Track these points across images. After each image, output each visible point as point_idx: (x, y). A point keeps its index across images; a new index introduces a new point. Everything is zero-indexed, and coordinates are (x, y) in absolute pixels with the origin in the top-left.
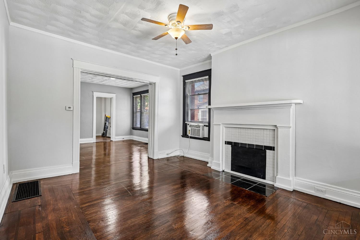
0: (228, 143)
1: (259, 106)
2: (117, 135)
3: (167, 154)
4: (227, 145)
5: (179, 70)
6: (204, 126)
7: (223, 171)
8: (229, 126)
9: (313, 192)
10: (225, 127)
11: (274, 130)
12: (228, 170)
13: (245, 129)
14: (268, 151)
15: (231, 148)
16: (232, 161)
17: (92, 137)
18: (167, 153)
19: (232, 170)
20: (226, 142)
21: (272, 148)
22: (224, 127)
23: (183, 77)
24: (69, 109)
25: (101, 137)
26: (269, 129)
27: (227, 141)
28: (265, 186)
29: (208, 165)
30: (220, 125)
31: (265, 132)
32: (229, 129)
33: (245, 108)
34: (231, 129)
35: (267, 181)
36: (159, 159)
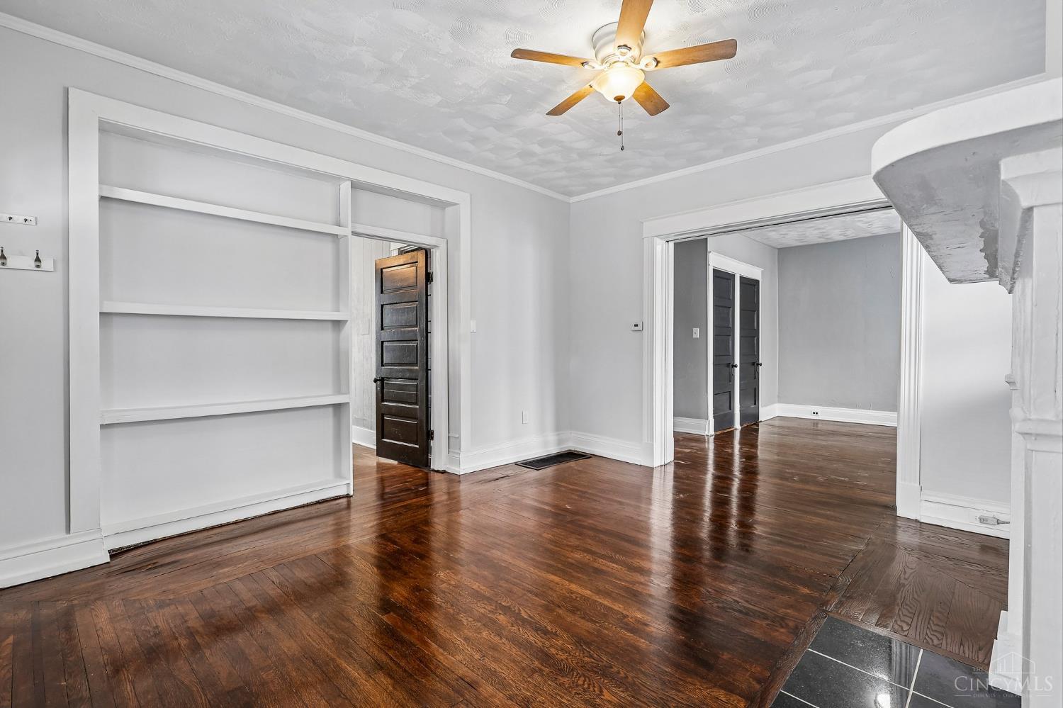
3: (982, 520)
18: (985, 514)
24: (637, 327)
36: (922, 521)
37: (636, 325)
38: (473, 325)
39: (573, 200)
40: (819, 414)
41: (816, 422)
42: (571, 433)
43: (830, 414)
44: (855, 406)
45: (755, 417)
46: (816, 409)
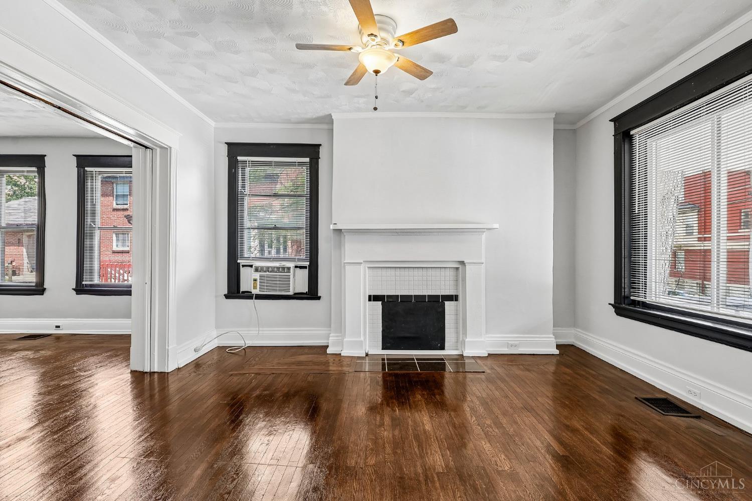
0: (374, 298)
1: (438, 230)
3: (197, 351)
4: (372, 302)
5: (213, 124)
6: (296, 267)
7: (367, 355)
8: (376, 266)
9: (507, 349)
10: (369, 267)
11: (457, 269)
12: (377, 349)
13: (408, 269)
14: (448, 304)
15: (381, 306)
16: (383, 331)
18: (195, 347)
19: (384, 347)
20: (370, 296)
21: (453, 298)
22: (367, 268)
23: (227, 146)
26: (450, 268)
27: (372, 294)
28: (442, 359)
29: (329, 351)
30: (361, 263)
31: (443, 271)
32: (375, 270)
33: (413, 232)
34: (379, 270)
35: (449, 351)
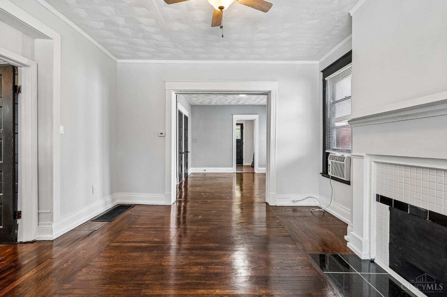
0: (382, 199)
2: (260, 166)
3: (293, 201)
4: (380, 204)
5: (317, 62)
7: (372, 261)
10: (376, 162)
12: (384, 262)
15: (389, 212)
16: (390, 244)
17: (232, 166)
18: (294, 199)
19: (392, 266)
20: (378, 196)
22: (373, 163)
23: (322, 73)
24: (162, 135)
25: (251, 167)
27: (380, 194)
29: (345, 236)
30: (363, 156)
32: (384, 166)
36: (277, 206)
37: (162, 134)
38: (62, 128)
39: (119, 61)
40: (206, 170)
41: (205, 174)
42: (118, 194)
43: (210, 170)
44: (218, 166)
45: (187, 174)
46: (205, 169)
